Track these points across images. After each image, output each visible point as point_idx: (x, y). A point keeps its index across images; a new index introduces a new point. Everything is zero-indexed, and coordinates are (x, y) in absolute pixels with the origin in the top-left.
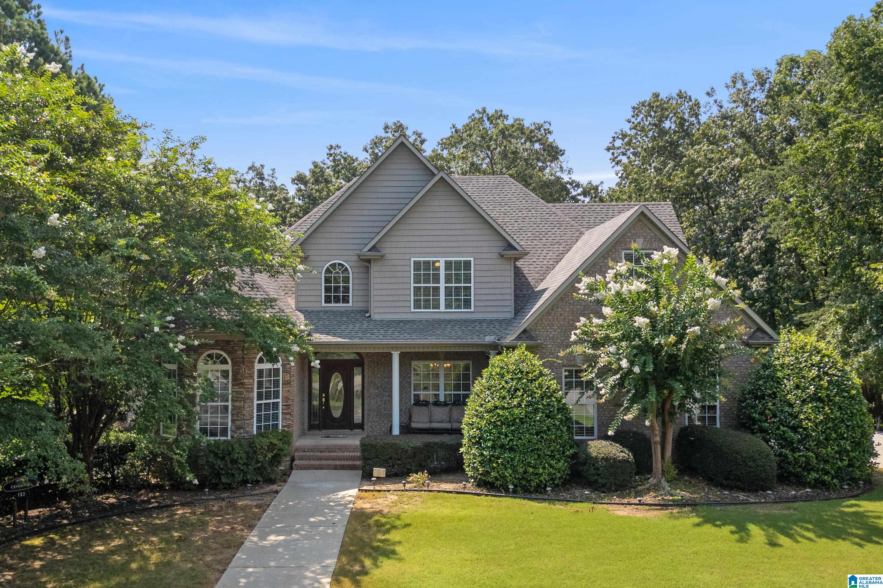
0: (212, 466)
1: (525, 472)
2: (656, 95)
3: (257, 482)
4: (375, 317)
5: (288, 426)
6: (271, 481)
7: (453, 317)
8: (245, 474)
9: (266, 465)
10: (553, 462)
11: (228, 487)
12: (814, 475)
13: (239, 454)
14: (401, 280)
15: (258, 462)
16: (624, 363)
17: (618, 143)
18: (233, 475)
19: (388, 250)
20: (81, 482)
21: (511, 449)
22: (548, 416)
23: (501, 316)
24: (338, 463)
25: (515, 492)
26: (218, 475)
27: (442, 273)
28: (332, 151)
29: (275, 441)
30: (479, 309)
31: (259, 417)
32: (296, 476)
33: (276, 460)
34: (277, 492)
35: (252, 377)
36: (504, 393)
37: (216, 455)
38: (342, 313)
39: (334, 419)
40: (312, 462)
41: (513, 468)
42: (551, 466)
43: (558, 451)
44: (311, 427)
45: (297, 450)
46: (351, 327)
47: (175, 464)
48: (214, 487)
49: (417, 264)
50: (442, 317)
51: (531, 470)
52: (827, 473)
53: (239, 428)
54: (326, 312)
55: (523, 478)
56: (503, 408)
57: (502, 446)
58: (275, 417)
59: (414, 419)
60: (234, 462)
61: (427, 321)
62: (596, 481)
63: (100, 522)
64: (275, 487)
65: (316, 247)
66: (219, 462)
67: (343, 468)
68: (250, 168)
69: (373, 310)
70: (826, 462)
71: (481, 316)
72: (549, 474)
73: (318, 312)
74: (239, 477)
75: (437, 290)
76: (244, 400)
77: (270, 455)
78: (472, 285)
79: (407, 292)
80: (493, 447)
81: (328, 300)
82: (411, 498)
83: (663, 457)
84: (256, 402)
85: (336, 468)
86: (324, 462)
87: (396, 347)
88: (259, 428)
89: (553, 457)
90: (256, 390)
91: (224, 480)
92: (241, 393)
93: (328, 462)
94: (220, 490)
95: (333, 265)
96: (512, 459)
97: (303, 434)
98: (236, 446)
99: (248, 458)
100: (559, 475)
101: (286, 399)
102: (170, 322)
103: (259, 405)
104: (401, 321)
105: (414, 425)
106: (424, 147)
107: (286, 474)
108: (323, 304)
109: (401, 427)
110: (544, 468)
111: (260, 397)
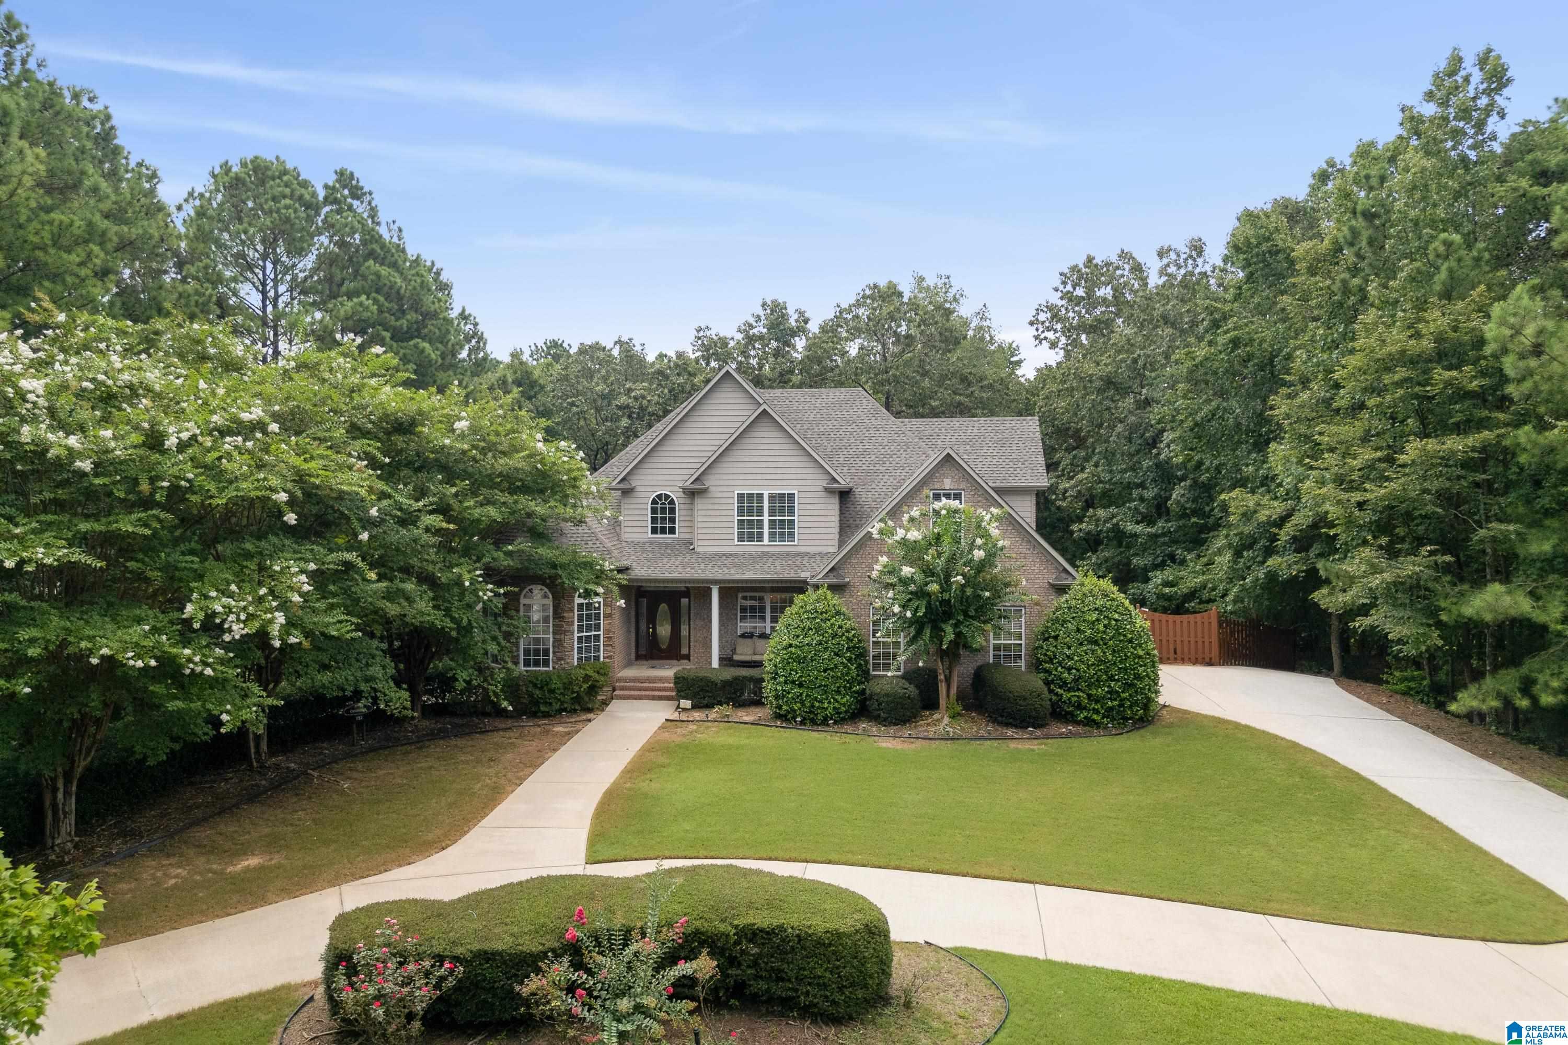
0: (531, 695)
1: (813, 706)
2: (1090, 259)
3: (575, 710)
4: (699, 550)
5: (610, 657)
6: (590, 710)
7: (777, 550)
8: (562, 703)
9: (583, 695)
10: (839, 698)
11: (546, 715)
12: (1082, 715)
13: (556, 684)
14: (724, 513)
15: (573, 692)
16: (896, 609)
17: (1042, 317)
18: (550, 704)
19: (710, 482)
20: (404, 708)
21: (800, 685)
22: (837, 654)
23: (824, 549)
24: (657, 693)
25: (803, 723)
26: (537, 703)
27: (766, 505)
28: (701, 334)
29: (591, 673)
30: (801, 543)
31: (580, 649)
32: (615, 705)
33: (594, 689)
34: (590, 721)
35: (573, 611)
36: (799, 632)
37: (535, 685)
38: (667, 545)
39: (660, 650)
40: (632, 693)
41: (802, 703)
42: (835, 700)
43: (845, 687)
44: (638, 657)
45: (619, 680)
46: (673, 559)
47: (491, 694)
48: (534, 715)
49: (741, 496)
50: (766, 550)
51: (817, 704)
52: (1096, 712)
53: (560, 659)
54: (651, 543)
55: (811, 712)
56: (796, 646)
57: (793, 682)
58: (597, 649)
59: (738, 651)
60: (552, 691)
61: (750, 554)
62: (879, 716)
63: (427, 743)
64: (590, 716)
65: (643, 477)
66: (538, 692)
67: (660, 698)
68: (616, 343)
69: (696, 543)
70: (1097, 702)
71: (803, 549)
72: (834, 708)
73: (644, 543)
74: (557, 706)
75: (760, 522)
76: (565, 632)
77: (585, 686)
78: (796, 518)
79: (731, 525)
80: (786, 682)
81: (654, 530)
82: (708, 728)
83: (948, 696)
84: (576, 635)
85: (654, 698)
86: (643, 693)
87: (715, 582)
88: (580, 659)
89: (838, 692)
90: (576, 623)
91: (543, 708)
92: (562, 626)
93: (647, 693)
94: (538, 717)
95: (659, 496)
96: (801, 694)
97: (629, 664)
98: (554, 678)
99: (565, 688)
100: (843, 709)
101: (607, 631)
102: (479, 576)
103: (580, 638)
104: (724, 555)
105: (736, 657)
106: (808, 326)
107: (605, 703)
108: (650, 535)
109: (721, 659)
110: (829, 703)
111: (580, 629)
